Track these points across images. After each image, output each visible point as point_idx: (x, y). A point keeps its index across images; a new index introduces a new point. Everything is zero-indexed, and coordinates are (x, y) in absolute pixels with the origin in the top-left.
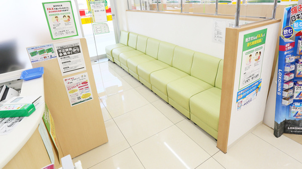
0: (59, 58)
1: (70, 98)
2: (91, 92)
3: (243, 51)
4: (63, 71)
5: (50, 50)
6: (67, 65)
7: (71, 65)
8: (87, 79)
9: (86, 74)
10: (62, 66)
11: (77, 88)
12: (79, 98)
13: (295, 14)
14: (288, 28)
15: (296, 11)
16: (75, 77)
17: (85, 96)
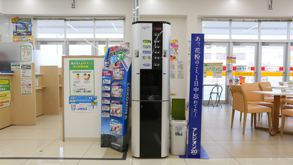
0: (21, 70)
1: (22, 90)
2: (31, 91)
3: (70, 70)
4: (22, 76)
5: (19, 65)
6: (24, 73)
7: (25, 74)
8: (31, 83)
9: (31, 80)
10: (22, 74)
11: (26, 86)
12: (26, 92)
13: (113, 52)
14: (107, 61)
15: (113, 50)
16: (26, 80)
17: (29, 92)
